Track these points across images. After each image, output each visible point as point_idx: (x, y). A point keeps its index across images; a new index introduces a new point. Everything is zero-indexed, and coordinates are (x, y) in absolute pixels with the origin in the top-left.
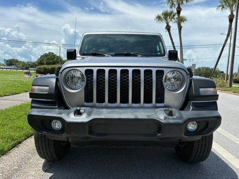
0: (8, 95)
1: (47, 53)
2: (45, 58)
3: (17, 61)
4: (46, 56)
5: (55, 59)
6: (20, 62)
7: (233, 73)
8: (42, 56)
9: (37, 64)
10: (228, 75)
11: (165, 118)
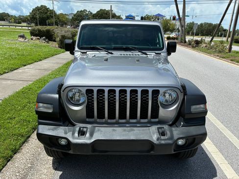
0: (8, 72)
1: (39, 6)
2: (38, 12)
3: (8, 15)
4: (38, 10)
5: (49, 12)
6: (12, 16)
7: (236, 29)
8: (34, 10)
9: (29, 18)
10: (230, 32)
11: (158, 139)
